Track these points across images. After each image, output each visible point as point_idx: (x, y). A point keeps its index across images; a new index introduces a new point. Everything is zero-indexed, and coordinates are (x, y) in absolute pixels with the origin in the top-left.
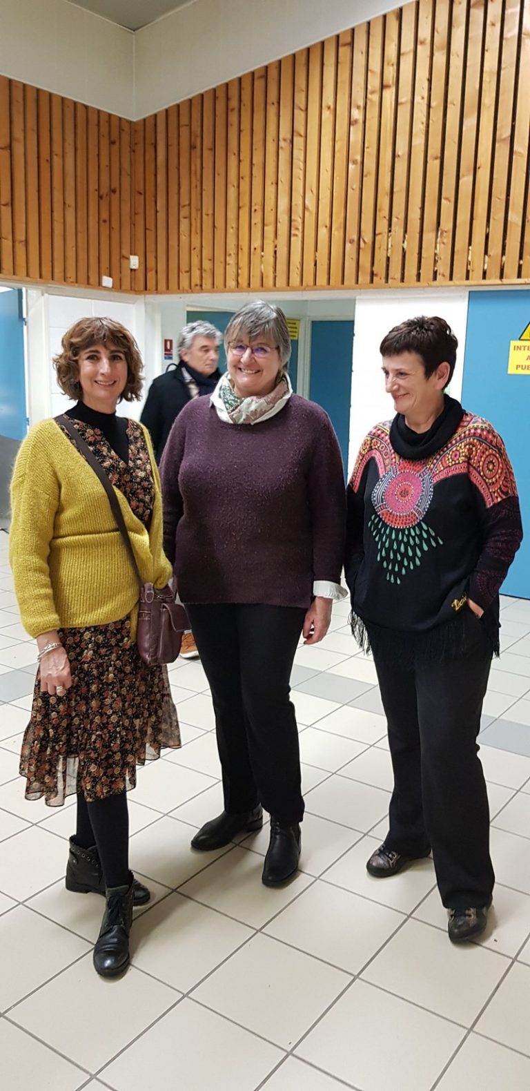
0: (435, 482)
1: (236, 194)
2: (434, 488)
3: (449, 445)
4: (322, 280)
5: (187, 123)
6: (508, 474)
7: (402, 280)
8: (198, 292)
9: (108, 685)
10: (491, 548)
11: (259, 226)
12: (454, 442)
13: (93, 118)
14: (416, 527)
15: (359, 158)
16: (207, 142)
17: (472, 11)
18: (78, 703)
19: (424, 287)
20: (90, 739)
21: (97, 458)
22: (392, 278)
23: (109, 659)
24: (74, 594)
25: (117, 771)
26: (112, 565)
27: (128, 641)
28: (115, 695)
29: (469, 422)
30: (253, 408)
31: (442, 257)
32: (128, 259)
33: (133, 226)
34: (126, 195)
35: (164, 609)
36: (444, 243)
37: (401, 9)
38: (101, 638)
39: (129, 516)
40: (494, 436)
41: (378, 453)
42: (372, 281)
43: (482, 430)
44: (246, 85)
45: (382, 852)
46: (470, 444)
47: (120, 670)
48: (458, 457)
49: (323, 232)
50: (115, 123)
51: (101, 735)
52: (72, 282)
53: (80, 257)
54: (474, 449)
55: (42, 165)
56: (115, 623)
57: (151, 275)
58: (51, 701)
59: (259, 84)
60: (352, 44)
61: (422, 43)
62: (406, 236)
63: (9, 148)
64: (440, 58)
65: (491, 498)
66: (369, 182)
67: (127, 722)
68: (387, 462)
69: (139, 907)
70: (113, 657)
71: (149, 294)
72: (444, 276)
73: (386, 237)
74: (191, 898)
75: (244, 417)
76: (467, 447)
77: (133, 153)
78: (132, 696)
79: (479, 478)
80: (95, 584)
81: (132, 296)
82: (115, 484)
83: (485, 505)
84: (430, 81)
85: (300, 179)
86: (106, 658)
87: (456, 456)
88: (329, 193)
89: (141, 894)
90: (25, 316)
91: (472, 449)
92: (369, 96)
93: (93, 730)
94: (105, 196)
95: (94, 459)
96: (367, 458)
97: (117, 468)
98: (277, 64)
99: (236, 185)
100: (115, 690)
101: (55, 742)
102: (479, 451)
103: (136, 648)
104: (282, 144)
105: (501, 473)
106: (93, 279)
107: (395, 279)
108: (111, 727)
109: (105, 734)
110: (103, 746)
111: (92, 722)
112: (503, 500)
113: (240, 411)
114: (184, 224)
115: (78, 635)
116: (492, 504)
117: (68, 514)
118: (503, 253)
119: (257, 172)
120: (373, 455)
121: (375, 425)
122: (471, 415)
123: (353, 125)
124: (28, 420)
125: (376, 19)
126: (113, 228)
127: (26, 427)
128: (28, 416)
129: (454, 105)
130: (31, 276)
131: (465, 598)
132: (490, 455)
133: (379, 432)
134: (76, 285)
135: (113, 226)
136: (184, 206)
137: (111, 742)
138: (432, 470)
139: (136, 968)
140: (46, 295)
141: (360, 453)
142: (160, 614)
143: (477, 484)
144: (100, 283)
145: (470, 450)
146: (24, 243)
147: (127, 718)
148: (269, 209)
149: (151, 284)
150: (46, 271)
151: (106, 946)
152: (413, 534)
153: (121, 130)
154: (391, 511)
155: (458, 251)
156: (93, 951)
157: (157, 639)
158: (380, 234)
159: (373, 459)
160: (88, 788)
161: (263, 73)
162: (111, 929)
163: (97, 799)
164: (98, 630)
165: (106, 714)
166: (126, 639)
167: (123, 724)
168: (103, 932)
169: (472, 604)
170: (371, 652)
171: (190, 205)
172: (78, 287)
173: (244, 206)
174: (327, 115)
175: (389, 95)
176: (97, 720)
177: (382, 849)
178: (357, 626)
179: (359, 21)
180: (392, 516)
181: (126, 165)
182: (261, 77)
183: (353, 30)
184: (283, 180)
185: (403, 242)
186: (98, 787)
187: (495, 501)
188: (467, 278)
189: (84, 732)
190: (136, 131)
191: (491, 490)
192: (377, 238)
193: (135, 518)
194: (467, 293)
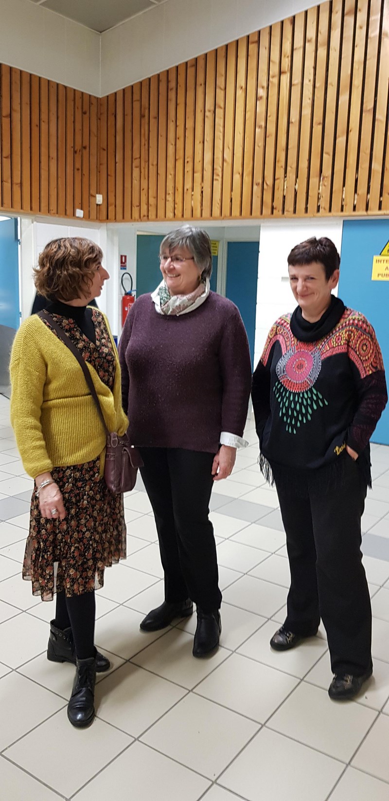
0: (323, 358)
1: (173, 150)
2: (322, 363)
3: (334, 332)
4: (236, 211)
5: (139, 98)
6: (377, 353)
7: (295, 212)
8: (145, 221)
9: (83, 509)
10: (363, 408)
11: (191, 173)
12: (338, 329)
13: (70, 96)
14: (309, 392)
15: (263, 124)
16: (153, 113)
17: (345, 18)
18: (61, 523)
19: (310, 217)
20: (70, 549)
21: (73, 341)
22: (287, 211)
23: (84, 490)
24: (58, 442)
25: (90, 574)
26: (87, 420)
27: (98, 476)
28: (88, 517)
29: (349, 315)
30: (177, 303)
31: (323, 196)
32: (95, 197)
33: (98, 173)
34: (94, 150)
35: (125, 452)
36: (325, 185)
37: (294, 17)
38: (78, 474)
39: (99, 384)
40: (367, 326)
41: (281, 337)
42: (272, 213)
43: (359, 321)
44: (182, 72)
45: (281, 632)
46: (349, 331)
47: (92, 498)
48: (340, 340)
49: (237, 177)
50: (86, 100)
51: (78, 547)
52: (54, 214)
53: (60, 195)
54: (352, 334)
55: (33, 128)
56: (89, 463)
57: (111, 208)
58: (41, 521)
59: (191, 71)
60: (258, 42)
61: (309, 41)
62: (297, 181)
63: (9, 117)
64: (322, 52)
65: (365, 372)
66: (271, 141)
67: (97, 537)
68: (288, 343)
69: (101, 673)
70: (87, 488)
71: (110, 222)
72: (325, 209)
73: (283, 181)
74: (140, 667)
75: (171, 310)
76: (347, 333)
77: (99, 121)
78: (102, 517)
79: (356, 356)
80: (74, 434)
81: (97, 224)
82: (87, 360)
83: (360, 375)
84: (315, 68)
85: (220, 139)
86: (82, 489)
87: (339, 339)
88: (241, 149)
89: (103, 663)
90: (19, 238)
91: (351, 335)
92: (270, 79)
93: (72, 544)
94: (78, 151)
95: (70, 342)
96: (274, 340)
97: (88, 348)
98: (204, 57)
99: (173, 143)
100: (88, 513)
101: (44, 552)
102: (356, 336)
103: (104, 481)
104: (207, 113)
105: (372, 352)
106: (70, 211)
107: (289, 211)
108: (85, 541)
109: (81, 546)
110: (80, 555)
111: (71, 537)
112: (373, 373)
113: (168, 306)
114: (136, 172)
115: (61, 472)
116: (365, 376)
117: (53, 386)
118: (368, 192)
119: (189, 134)
120: (278, 339)
121: (279, 317)
122: (350, 310)
123: (259, 100)
124: (20, 313)
125: (276, 24)
126: (84, 174)
127: (19, 319)
128: (20, 311)
129: (332, 86)
130: (24, 208)
131: (344, 446)
132: (364, 339)
133: (283, 322)
134: (57, 215)
135: (84, 172)
136: (136, 159)
137: (86, 552)
138: (320, 350)
139: (100, 718)
140: (35, 223)
141: (269, 337)
142: (122, 455)
143: (354, 361)
144: (74, 214)
145: (349, 336)
146: (19, 185)
147: (98, 534)
148: (198, 161)
149: (111, 215)
150: (35, 205)
151: (78, 704)
152: (306, 396)
153: (90, 103)
154: (290, 380)
155: (335, 191)
156: (67, 707)
157: (120, 474)
158: (278, 179)
159: (277, 342)
160: (68, 587)
161: (194, 62)
162: (81, 690)
163: (74, 595)
164: (76, 469)
165: (82, 531)
166: (97, 474)
167: (94, 539)
168: (75, 693)
169: (349, 450)
170: (274, 484)
171: (140, 158)
172: (59, 217)
173: (179, 158)
174: (240, 93)
175: (285, 78)
176: (76, 535)
177: (282, 630)
178: (264, 466)
179: (264, 25)
180: (291, 383)
181: (94, 129)
182: (192, 66)
183: (259, 32)
184: (208, 140)
185: (295, 185)
186: (75, 587)
187: (368, 373)
188: (342, 210)
189: (65, 545)
190: (101, 105)
191: (364, 365)
192: (276, 182)
193: (103, 384)
194: (342, 222)
